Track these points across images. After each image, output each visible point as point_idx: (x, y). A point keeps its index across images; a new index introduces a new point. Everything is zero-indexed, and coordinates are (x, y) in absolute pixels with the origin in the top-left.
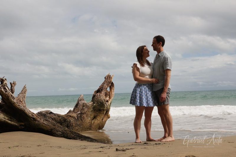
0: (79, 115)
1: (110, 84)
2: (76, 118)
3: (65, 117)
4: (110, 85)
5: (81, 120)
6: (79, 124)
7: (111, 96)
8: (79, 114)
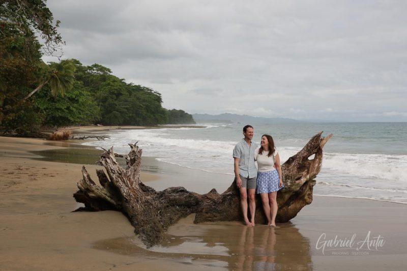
0: (230, 196)
1: (316, 149)
2: (221, 201)
3: (200, 199)
4: (315, 151)
5: (230, 204)
6: (221, 210)
7: (310, 169)
8: (228, 195)
